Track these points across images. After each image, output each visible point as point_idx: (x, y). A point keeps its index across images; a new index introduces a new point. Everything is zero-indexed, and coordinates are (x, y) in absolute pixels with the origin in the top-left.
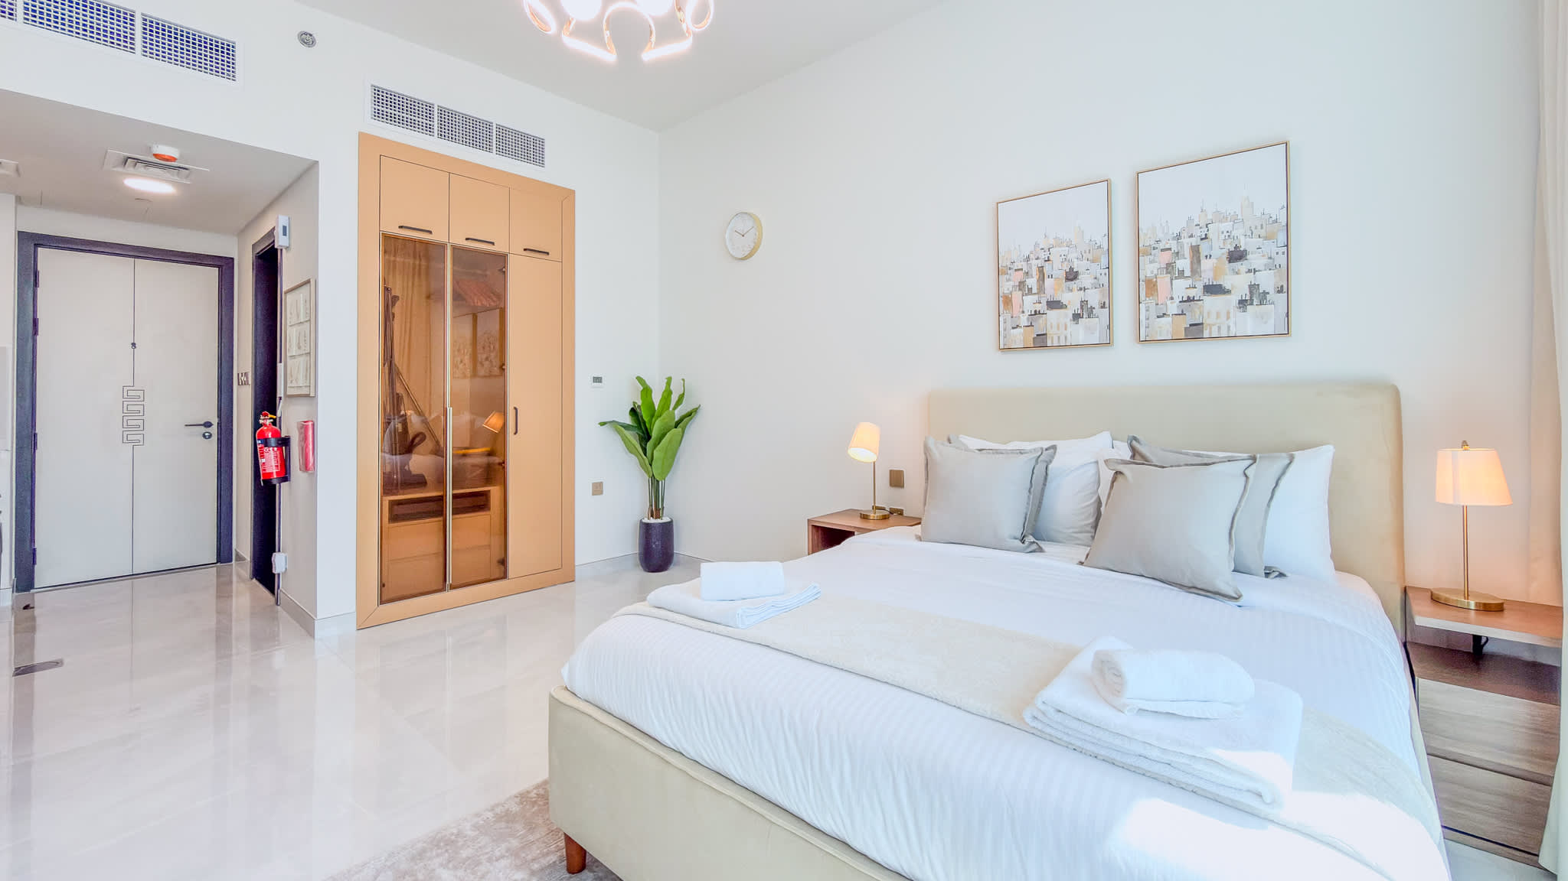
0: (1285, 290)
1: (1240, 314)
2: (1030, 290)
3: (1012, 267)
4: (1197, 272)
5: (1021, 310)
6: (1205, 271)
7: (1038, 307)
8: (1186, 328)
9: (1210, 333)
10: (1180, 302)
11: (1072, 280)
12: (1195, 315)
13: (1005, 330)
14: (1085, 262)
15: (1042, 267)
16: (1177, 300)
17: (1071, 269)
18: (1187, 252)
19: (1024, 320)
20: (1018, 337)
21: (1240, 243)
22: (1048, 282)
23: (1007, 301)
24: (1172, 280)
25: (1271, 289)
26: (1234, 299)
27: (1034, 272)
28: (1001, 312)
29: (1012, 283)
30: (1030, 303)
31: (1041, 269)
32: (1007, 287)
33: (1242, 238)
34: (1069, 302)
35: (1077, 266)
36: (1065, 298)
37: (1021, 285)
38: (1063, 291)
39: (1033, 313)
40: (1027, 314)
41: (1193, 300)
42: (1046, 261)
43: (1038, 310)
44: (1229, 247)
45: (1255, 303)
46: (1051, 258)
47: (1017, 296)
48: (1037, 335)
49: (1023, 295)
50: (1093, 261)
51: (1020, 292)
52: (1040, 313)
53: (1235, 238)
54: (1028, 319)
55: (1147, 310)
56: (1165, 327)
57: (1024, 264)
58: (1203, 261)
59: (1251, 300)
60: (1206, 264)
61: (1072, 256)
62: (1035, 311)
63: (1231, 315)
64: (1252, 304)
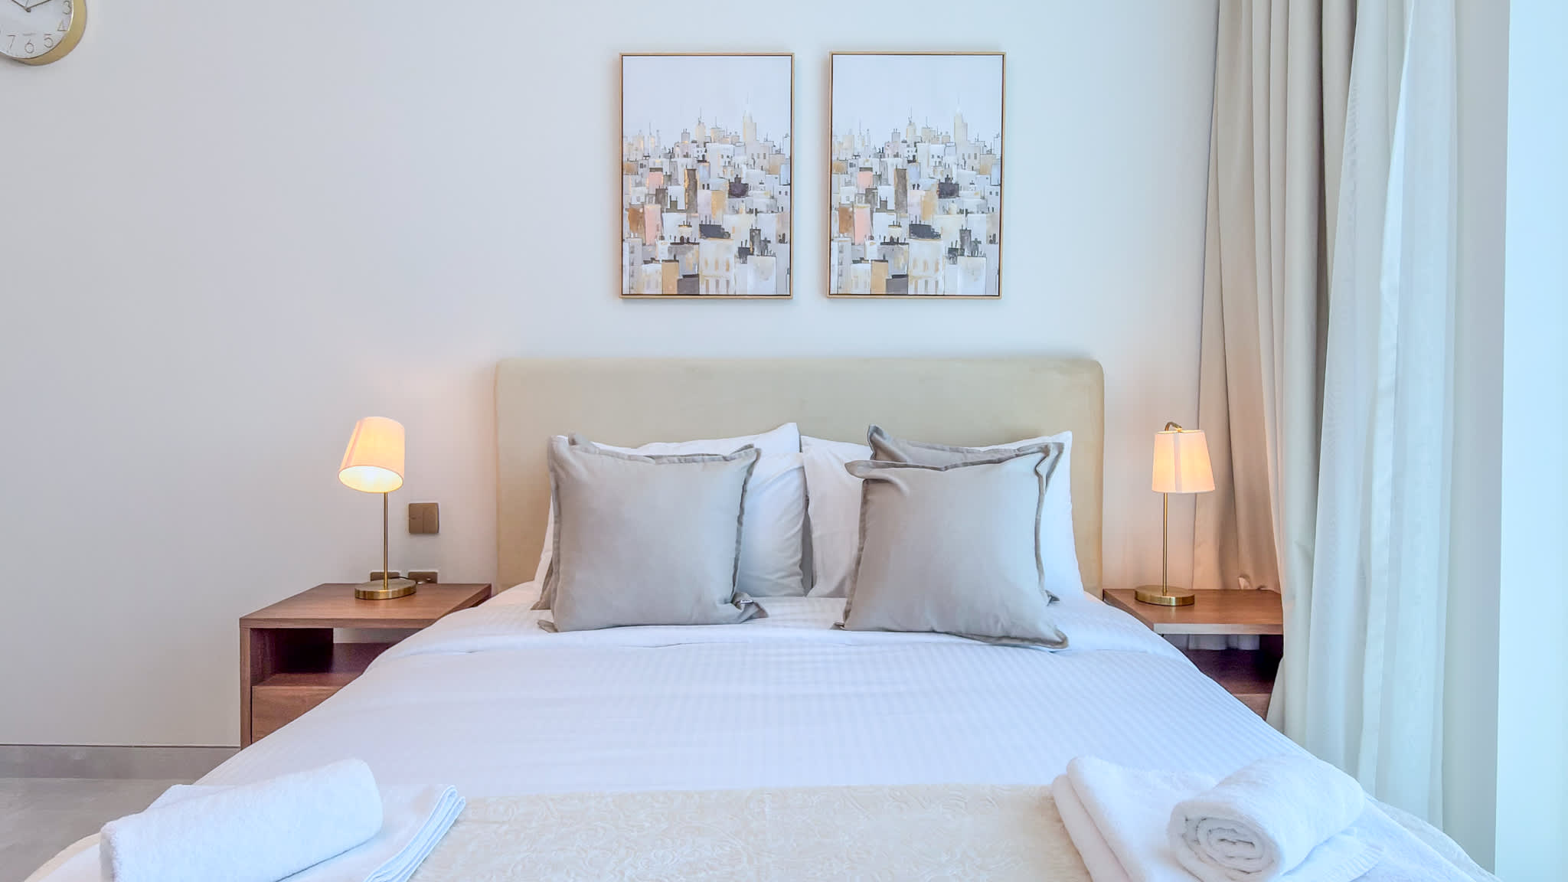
0: (997, 240)
1: (950, 267)
2: (674, 204)
3: (644, 163)
4: (903, 207)
5: (659, 235)
6: (912, 206)
7: (686, 232)
8: (887, 280)
9: (916, 289)
10: (882, 244)
11: (738, 196)
12: (898, 263)
13: (632, 264)
14: (758, 171)
15: (694, 170)
16: (878, 241)
17: (738, 179)
18: (891, 176)
19: (663, 251)
20: (653, 277)
21: (951, 175)
22: (702, 195)
23: (637, 218)
24: (872, 212)
25: (983, 239)
26: (943, 245)
27: (682, 176)
28: (626, 235)
29: (644, 190)
30: (673, 224)
31: (692, 173)
32: (636, 195)
33: (954, 168)
34: (734, 228)
35: (748, 176)
36: (728, 222)
37: (660, 195)
38: (724, 211)
39: (678, 241)
40: (668, 241)
41: (898, 243)
42: (699, 161)
43: (686, 237)
44: (939, 177)
45: (966, 254)
46: (706, 158)
47: (652, 209)
48: (684, 276)
49: (662, 212)
50: (769, 172)
51: (659, 206)
52: (688, 243)
53: (947, 166)
54: (670, 251)
55: (841, 252)
56: (862, 277)
57: (666, 161)
58: (910, 191)
59: (962, 249)
60: (914, 197)
61: (739, 159)
62: (682, 238)
63: (940, 267)
64: (962, 255)
